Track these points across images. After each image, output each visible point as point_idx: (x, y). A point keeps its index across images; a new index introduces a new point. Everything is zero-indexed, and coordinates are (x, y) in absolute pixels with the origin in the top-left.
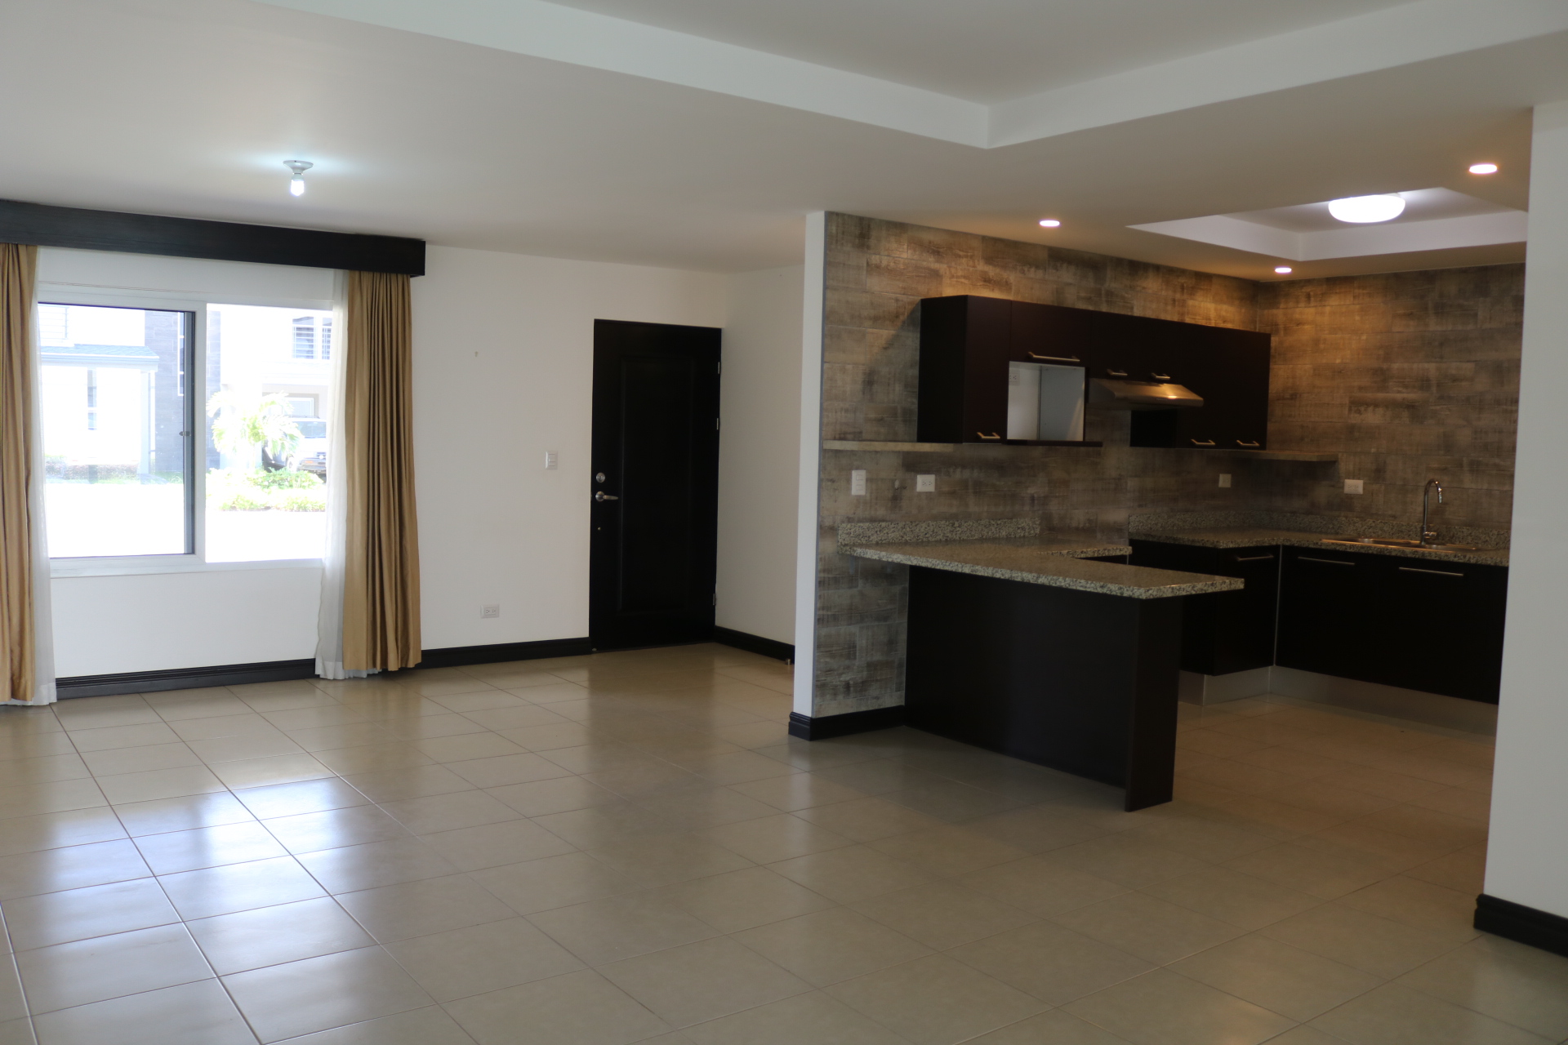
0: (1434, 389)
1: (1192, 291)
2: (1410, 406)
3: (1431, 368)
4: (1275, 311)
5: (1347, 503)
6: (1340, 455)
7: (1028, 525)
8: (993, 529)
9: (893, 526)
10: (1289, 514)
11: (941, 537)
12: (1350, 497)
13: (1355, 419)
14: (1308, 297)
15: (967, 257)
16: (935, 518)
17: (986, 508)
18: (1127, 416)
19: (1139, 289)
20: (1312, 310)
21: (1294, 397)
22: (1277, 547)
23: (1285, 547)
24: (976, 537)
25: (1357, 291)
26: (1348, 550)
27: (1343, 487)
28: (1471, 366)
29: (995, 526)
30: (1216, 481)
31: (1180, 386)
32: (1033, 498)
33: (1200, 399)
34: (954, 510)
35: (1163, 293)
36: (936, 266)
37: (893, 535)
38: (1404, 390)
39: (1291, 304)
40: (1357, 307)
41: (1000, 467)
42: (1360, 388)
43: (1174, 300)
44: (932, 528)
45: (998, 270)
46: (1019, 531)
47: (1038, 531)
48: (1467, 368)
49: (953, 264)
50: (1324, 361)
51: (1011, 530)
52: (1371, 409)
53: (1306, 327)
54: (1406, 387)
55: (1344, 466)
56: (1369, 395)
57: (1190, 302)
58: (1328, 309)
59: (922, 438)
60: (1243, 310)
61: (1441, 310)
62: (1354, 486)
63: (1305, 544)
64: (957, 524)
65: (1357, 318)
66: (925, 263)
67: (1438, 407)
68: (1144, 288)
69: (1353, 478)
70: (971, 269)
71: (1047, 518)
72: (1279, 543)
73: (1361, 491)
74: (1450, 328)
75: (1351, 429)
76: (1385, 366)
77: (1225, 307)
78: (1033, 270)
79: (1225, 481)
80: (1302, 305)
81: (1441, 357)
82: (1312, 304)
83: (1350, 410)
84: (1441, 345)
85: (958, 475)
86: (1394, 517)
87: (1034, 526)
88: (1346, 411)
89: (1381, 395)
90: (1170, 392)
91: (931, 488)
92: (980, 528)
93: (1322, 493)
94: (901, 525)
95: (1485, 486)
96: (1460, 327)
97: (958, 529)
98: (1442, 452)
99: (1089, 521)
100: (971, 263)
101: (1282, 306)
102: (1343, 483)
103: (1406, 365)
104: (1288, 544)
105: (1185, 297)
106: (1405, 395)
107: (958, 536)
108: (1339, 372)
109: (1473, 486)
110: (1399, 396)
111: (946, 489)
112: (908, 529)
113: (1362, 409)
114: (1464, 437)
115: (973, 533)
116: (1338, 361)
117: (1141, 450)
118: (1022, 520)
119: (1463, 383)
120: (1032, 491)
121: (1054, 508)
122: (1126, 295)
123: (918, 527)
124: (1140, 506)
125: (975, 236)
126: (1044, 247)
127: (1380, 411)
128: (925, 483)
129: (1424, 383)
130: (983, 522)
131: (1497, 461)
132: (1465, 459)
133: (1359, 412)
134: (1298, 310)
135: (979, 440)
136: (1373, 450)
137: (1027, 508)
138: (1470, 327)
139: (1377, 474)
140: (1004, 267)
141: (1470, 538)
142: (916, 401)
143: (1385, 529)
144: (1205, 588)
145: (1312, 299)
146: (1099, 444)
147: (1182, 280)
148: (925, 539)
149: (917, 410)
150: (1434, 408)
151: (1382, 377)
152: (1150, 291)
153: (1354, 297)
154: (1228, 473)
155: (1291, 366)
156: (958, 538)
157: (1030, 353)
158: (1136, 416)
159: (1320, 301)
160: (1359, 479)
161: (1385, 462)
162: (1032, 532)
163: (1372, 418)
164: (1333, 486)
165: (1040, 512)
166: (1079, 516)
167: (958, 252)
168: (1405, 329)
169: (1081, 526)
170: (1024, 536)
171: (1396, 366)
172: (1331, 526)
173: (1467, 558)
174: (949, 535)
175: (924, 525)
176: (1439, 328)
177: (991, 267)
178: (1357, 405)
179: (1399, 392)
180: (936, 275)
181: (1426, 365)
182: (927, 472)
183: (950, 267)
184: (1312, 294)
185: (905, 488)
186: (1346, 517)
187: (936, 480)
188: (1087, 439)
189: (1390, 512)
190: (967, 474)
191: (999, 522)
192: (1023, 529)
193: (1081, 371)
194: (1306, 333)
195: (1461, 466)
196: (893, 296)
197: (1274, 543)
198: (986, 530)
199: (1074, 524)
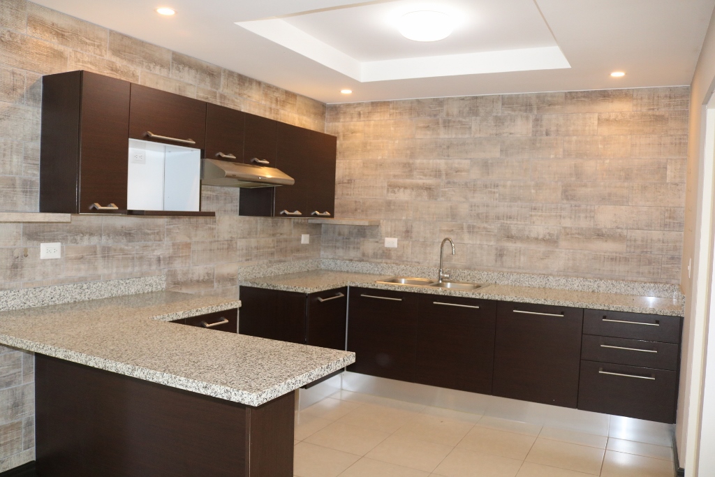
0: (444, 177)
1: (284, 103)
2: (428, 188)
3: (441, 163)
4: (337, 124)
5: (386, 254)
6: (381, 221)
7: (155, 282)
8: (122, 288)
9: (13, 293)
10: (347, 262)
11: (69, 299)
12: (389, 250)
13: (391, 197)
14: (359, 114)
15: (94, 45)
16: (62, 282)
17: (115, 270)
18: (236, 192)
19: (245, 96)
20: (362, 123)
21: (350, 182)
22: (346, 287)
23: (351, 287)
24: (106, 296)
25: (392, 111)
26: (397, 290)
27: (384, 243)
28: (468, 162)
29: (124, 285)
30: (299, 240)
31: (276, 169)
32: (159, 260)
33: (293, 179)
34: (82, 274)
35: (263, 102)
36: (61, 48)
37: (13, 303)
38: (424, 178)
39: (348, 119)
40: (392, 121)
41: (128, 234)
42: (395, 176)
43: (271, 109)
44: (58, 292)
45: (125, 63)
46: (147, 287)
47: (164, 286)
48: (465, 163)
49: (79, 50)
50: (370, 157)
51: (139, 287)
52: (402, 190)
53: (358, 134)
54: (425, 175)
55: (385, 227)
56: (401, 181)
57: (282, 112)
58: (372, 123)
59: (44, 208)
60: (316, 122)
61: (447, 124)
62: (391, 242)
63: (365, 285)
64: (85, 286)
65: (392, 129)
66: (47, 43)
67: (447, 189)
68: (249, 96)
69: (391, 237)
70: (98, 57)
71: (172, 274)
72: (347, 285)
73: (396, 246)
74: (454, 136)
75: (389, 203)
76: (411, 161)
77: (305, 118)
78: (158, 67)
79: (305, 239)
80: (355, 119)
81: (448, 156)
82: (362, 119)
83: (388, 191)
84: (448, 147)
85: (86, 242)
86: (419, 263)
87: (161, 282)
88: (385, 191)
89: (408, 181)
90: (267, 173)
91: (57, 255)
92: (109, 288)
93: (369, 246)
94: (22, 292)
95: (478, 242)
96: (460, 136)
97: (87, 290)
98: (449, 219)
99: (208, 274)
100: (98, 51)
101: (342, 120)
102: (384, 240)
103: (425, 161)
104: (353, 285)
105: (279, 107)
106: (425, 181)
107: (87, 296)
108: (380, 165)
109: (471, 242)
110: (420, 182)
111: (72, 255)
112: (31, 295)
113: (396, 190)
114: (464, 209)
115: (102, 293)
116: (379, 158)
117: (247, 218)
118: (149, 278)
119: (463, 173)
120: (158, 253)
121: (178, 266)
122: (236, 100)
123: (43, 292)
124: (247, 260)
125: (104, 29)
126: (169, 50)
127: (408, 191)
128: (49, 250)
129: (437, 173)
130: (112, 282)
131: (486, 225)
132: (464, 224)
133: (394, 192)
134: (352, 123)
135: (95, 210)
136: (404, 218)
137: (154, 267)
138: (467, 136)
139: (407, 233)
140: (132, 61)
141: (469, 277)
142: (38, 173)
143: (413, 271)
144: (322, 373)
145: (362, 116)
146: (212, 214)
147: (276, 95)
148: (50, 303)
149: (39, 182)
150: (444, 189)
151: (409, 169)
152: (254, 100)
153: (390, 115)
154: (307, 233)
155: (348, 161)
156: (87, 299)
157: (150, 132)
158: (244, 192)
159: (368, 117)
160: (394, 237)
161: (412, 226)
162: (159, 287)
163: (403, 196)
164: (377, 242)
165: (166, 270)
166: (199, 271)
167: (84, 39)
168: (424, 137)
169: (201, 278)
170: (152, 292)
171: (418, 161)
172: (376, 269)
173: (481, 295)
174: (78, 297)
175: (49, 290)
176: (446, 136)
177: (118, 59)
178: (393, 187)
179: (421, 179)
180: (59, 55)
181: (438, 161)
182: (53, 240)
183: (76, 51)
184: (362, 112)
185: (26, 256)
186: (387, 263)
187: (62, 247)
188: (204, 209)
189: (416, 260)
190: (95, 240)
191: (128, 281)
192: (151, 285)
193: (198, 152)
194: (358, 139)
195: (462, 228)
196: (10, 69)
197: (344, 286)
198: (115, 289)
199: (195, 278)
